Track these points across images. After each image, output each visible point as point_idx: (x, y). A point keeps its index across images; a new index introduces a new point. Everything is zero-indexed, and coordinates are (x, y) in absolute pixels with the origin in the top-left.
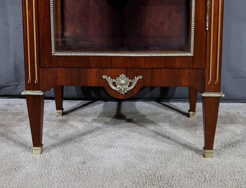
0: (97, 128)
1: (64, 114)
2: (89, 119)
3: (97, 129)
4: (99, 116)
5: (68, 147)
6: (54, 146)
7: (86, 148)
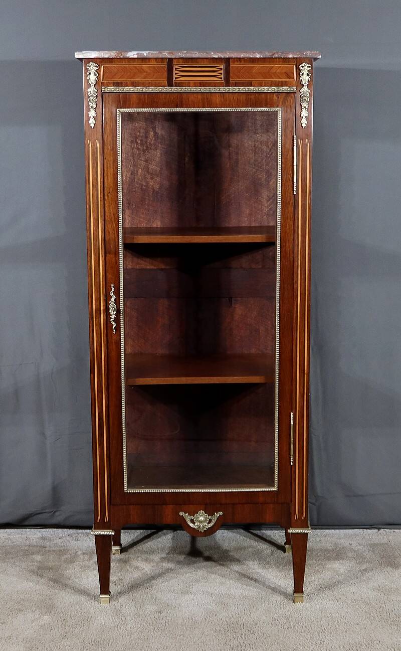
0: (168, 569)
1: (123, 550)
2: (156, 558)
3: (169, 570)
4: (169, 553)
5: (138, 594)
6: (121, 594)
7: (159, 596)
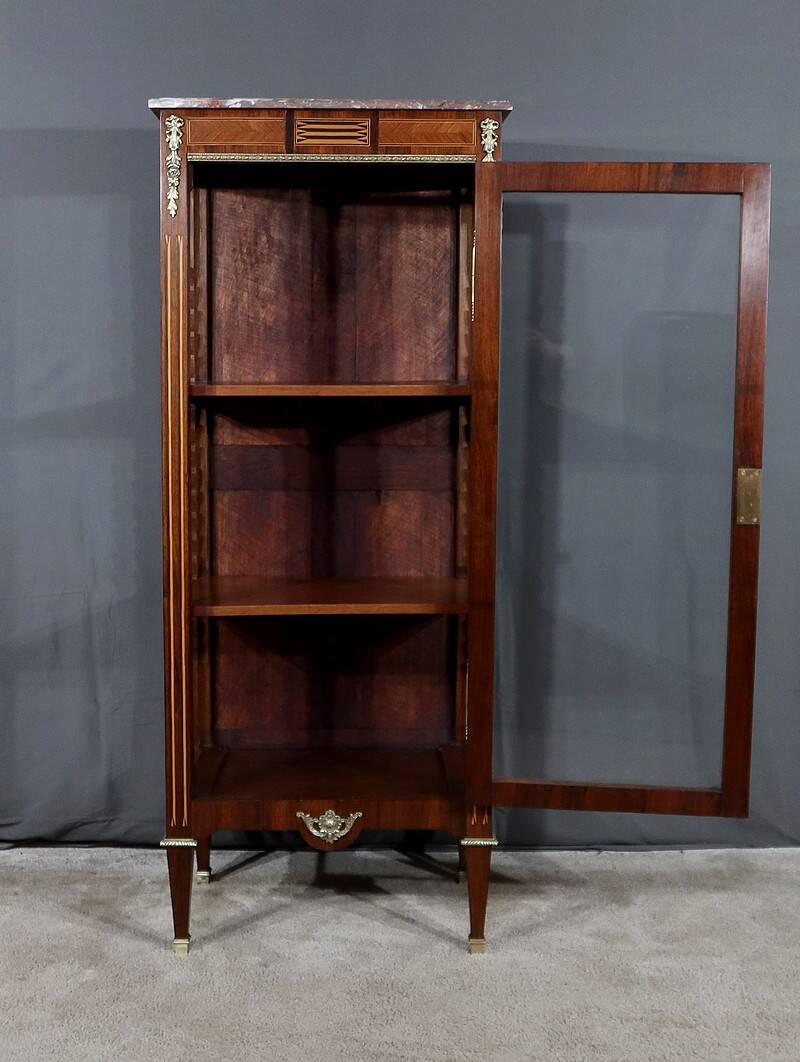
0: (281, 905)
1: (212, 878)
2: (263, 889)
3: (281, 907)
4: (282, 883)
5: (232, 940)
6: (206, 939)
7: (264, 942)
